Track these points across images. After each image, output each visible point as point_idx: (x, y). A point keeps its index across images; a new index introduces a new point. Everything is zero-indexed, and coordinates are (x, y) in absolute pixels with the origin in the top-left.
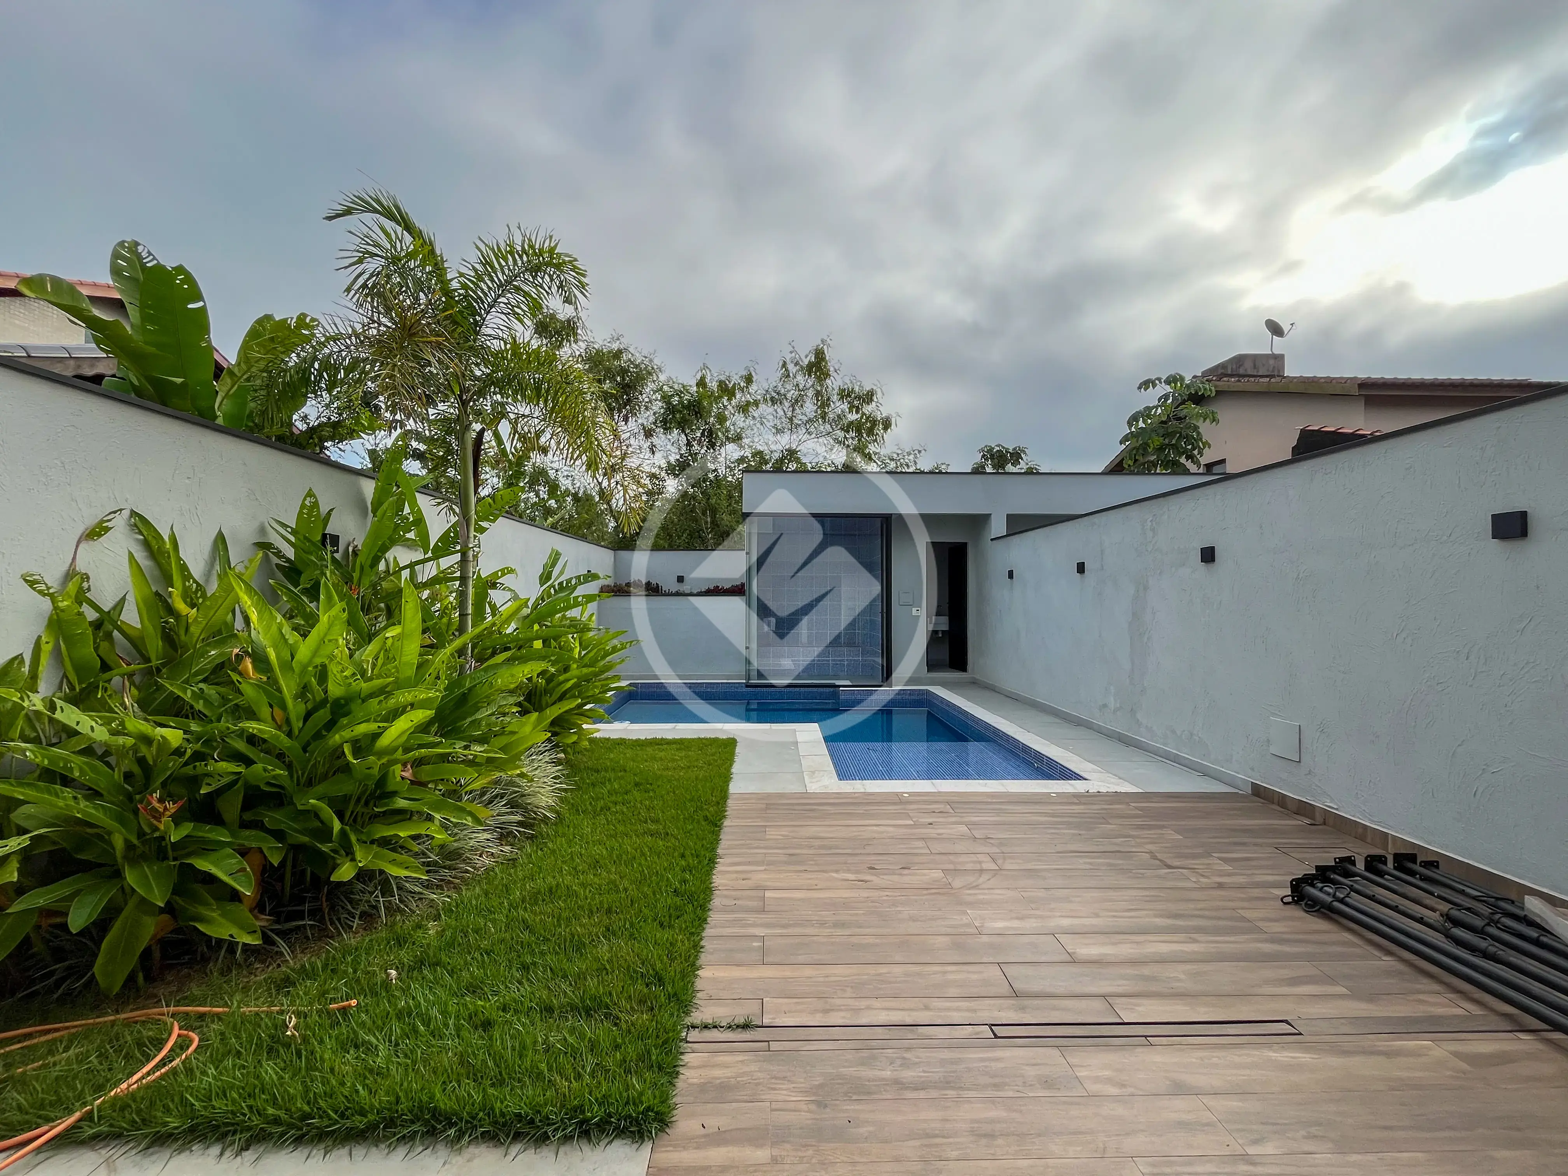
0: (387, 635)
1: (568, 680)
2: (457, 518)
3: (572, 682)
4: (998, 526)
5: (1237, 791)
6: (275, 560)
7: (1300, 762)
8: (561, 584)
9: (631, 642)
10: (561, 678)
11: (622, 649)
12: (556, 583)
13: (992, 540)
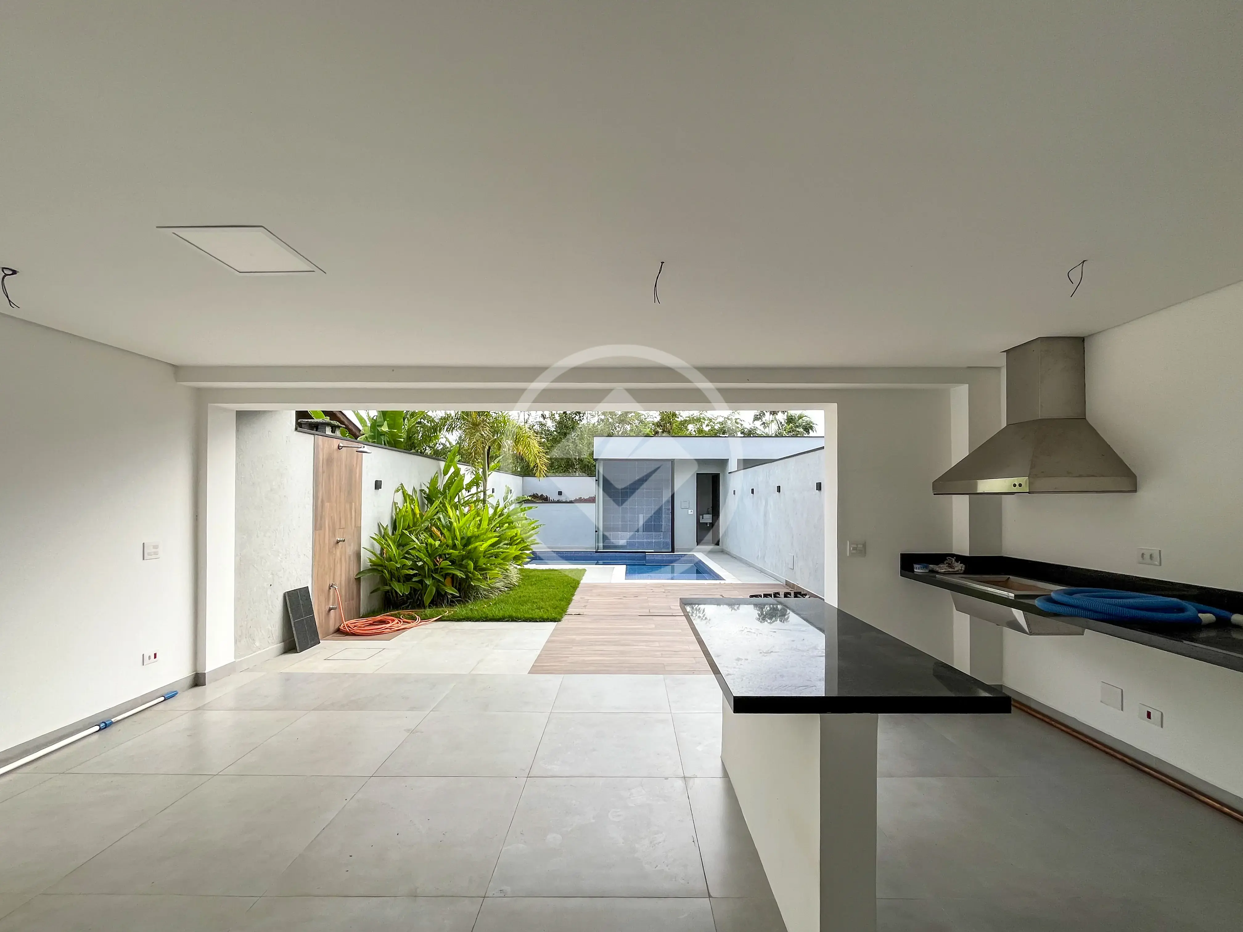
0: (477, 520)
1: (518, 539)
2: (475, 476)
3: (519, 540)
4: (733, 466)
5: (779, 583)
6: (423, 495)
7: (793, 569)
8: (512, 501)
9: (541, 525)
10: (515, 538)
11: (537, 528)
12: (510, 501)
13: (729, 473)
